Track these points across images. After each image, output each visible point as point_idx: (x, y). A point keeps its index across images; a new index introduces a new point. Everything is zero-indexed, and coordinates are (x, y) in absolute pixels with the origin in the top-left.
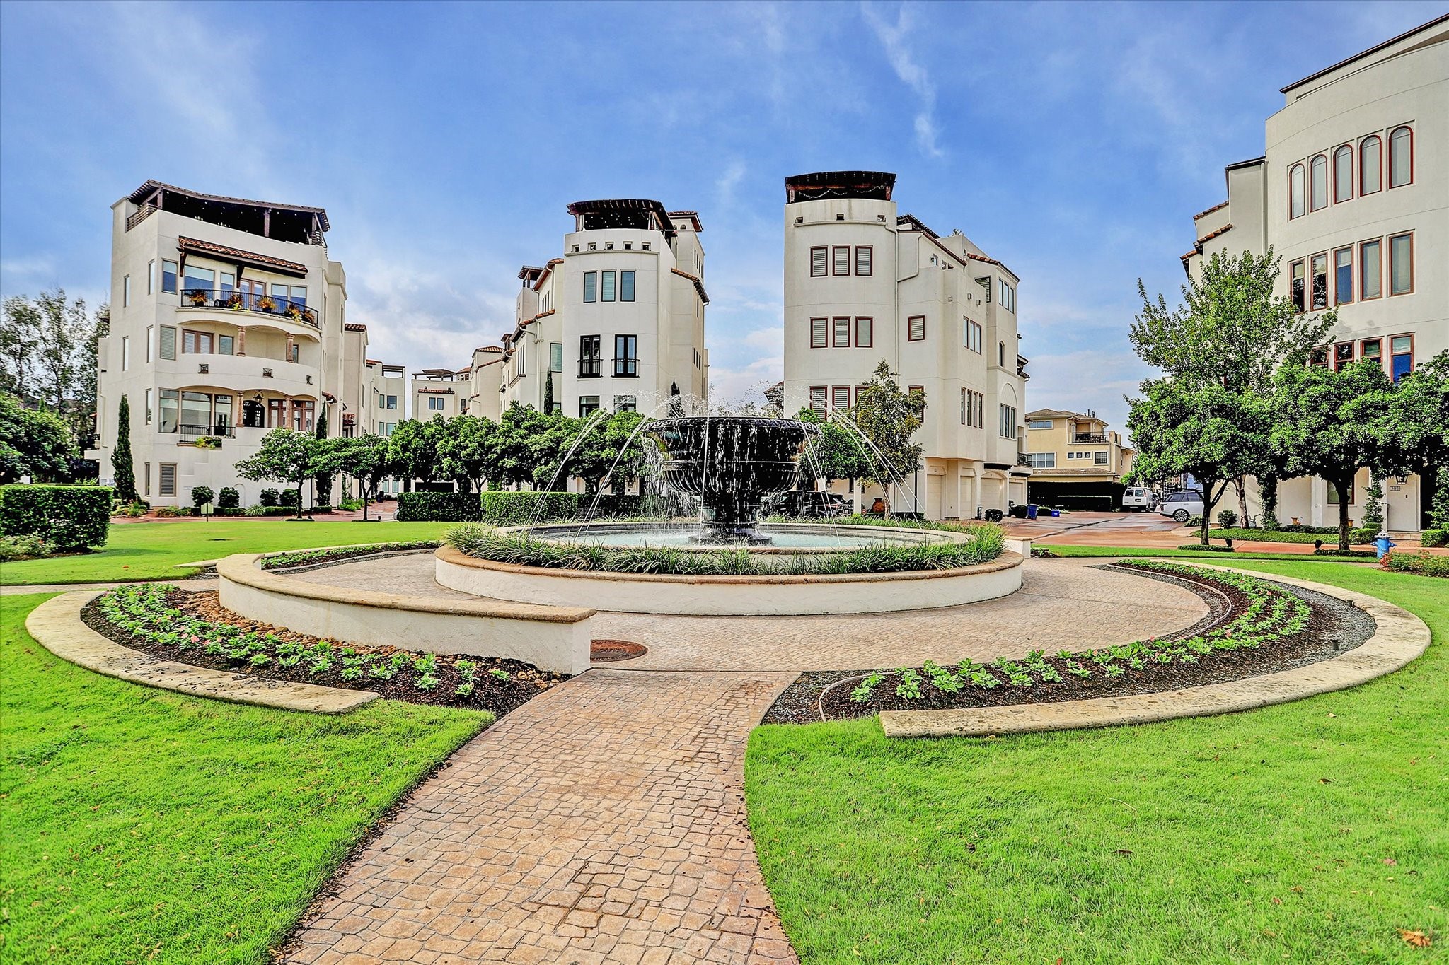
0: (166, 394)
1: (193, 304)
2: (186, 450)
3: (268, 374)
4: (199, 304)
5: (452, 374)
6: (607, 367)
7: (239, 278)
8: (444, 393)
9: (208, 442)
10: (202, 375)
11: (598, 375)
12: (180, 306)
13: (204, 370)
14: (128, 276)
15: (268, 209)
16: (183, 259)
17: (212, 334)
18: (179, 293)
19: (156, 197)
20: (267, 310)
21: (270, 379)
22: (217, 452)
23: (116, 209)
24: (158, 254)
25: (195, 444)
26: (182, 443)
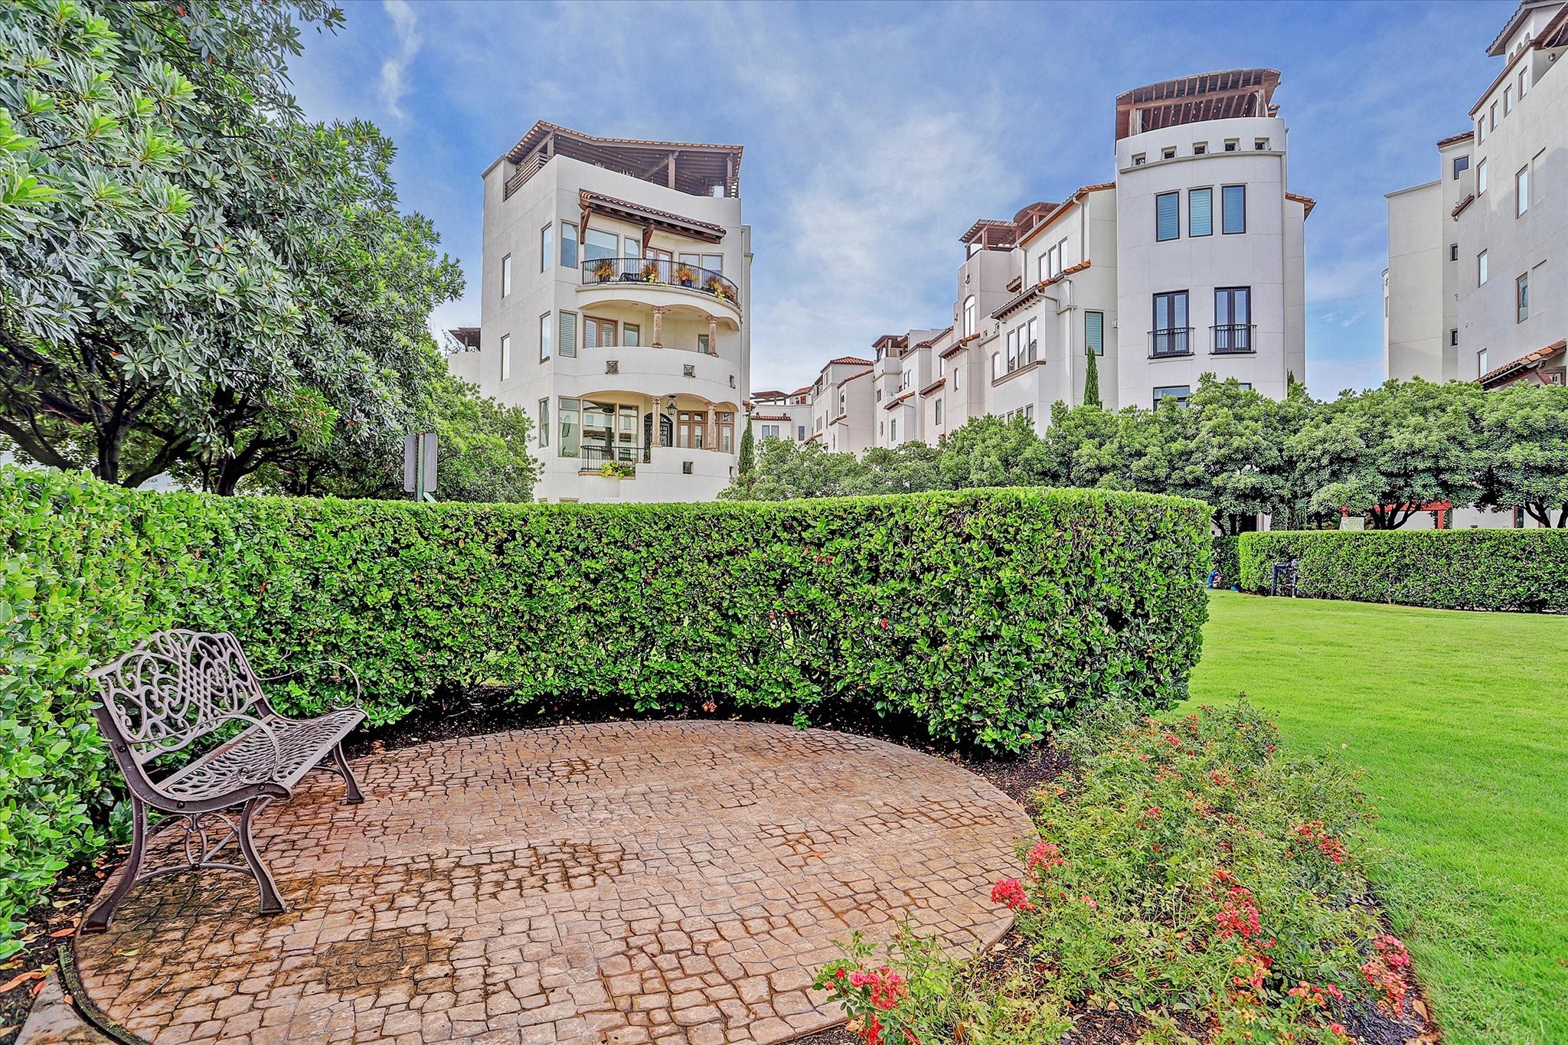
0: (566, 403)
1: (597, 279)
2: (590, 480)
3: (689, 372)
4: (604, 279)
5: (786, 396)
6: (1202, 340)
7: (645, 246)
8: (779, 419)
9: (616, 469)
10: (610, 376)
11: (1185, 353)
12: (580, 283)
13: (613, 368)
14: (509, 255)
15: (673, 152)
16: (585, 220)
17: (616, 322)
18: (580, 266)
19: (546, 145)
20: (686, 283)
21: (691, 379)
22: (626, 482)
23: (488, 178)
24: (557, 215)
25: (600, 472)
26: (584, 471)
